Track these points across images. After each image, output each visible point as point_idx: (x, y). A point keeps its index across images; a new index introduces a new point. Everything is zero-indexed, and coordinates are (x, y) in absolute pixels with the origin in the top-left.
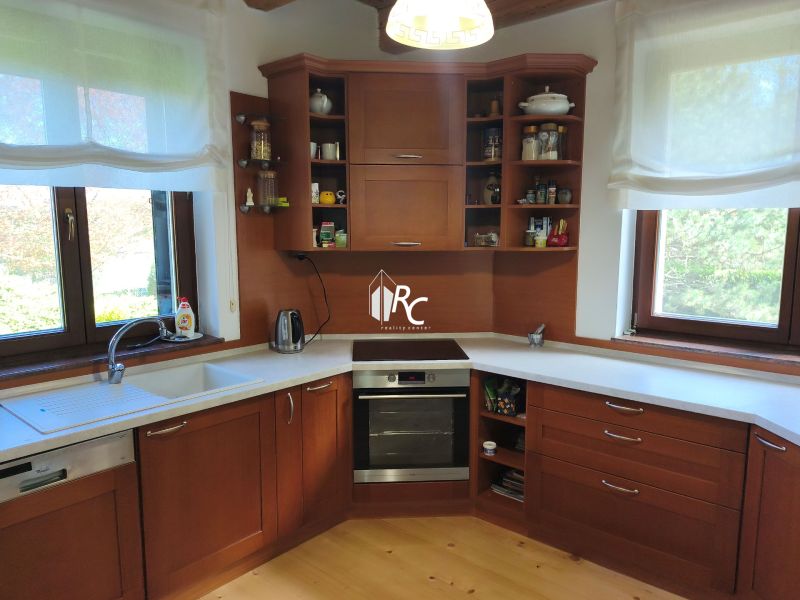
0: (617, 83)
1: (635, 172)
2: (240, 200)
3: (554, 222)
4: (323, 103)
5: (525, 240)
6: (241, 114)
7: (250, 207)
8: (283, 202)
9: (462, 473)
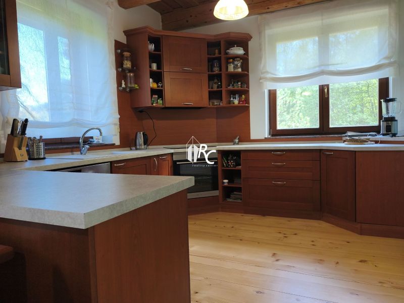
0: (260, 45)
1: (269, 76)
2: (119, 84)
3: (240, 96)
4: (152, 47)
5: (230, 102)
6: (118, 49)
7: (123, 88)
8: (136, 86)
9: (216, 193)
